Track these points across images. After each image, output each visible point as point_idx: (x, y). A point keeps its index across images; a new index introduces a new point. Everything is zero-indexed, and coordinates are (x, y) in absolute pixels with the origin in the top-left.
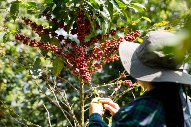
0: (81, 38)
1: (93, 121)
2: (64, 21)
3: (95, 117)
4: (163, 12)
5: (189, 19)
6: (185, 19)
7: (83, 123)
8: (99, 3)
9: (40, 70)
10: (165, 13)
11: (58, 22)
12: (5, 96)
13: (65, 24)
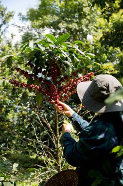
0: (54, 79)
1: (66, 138)
2: (42, 68)
3: (67, 135)
4: (105, 55)
5: (122, 59)
6: (119, 59)
7: (58, 136)
8: (65, 57)
9: (28, 103)
10: (106, 55)
11: (38, 68)
12: (5, 116)
13: (43, 70)
